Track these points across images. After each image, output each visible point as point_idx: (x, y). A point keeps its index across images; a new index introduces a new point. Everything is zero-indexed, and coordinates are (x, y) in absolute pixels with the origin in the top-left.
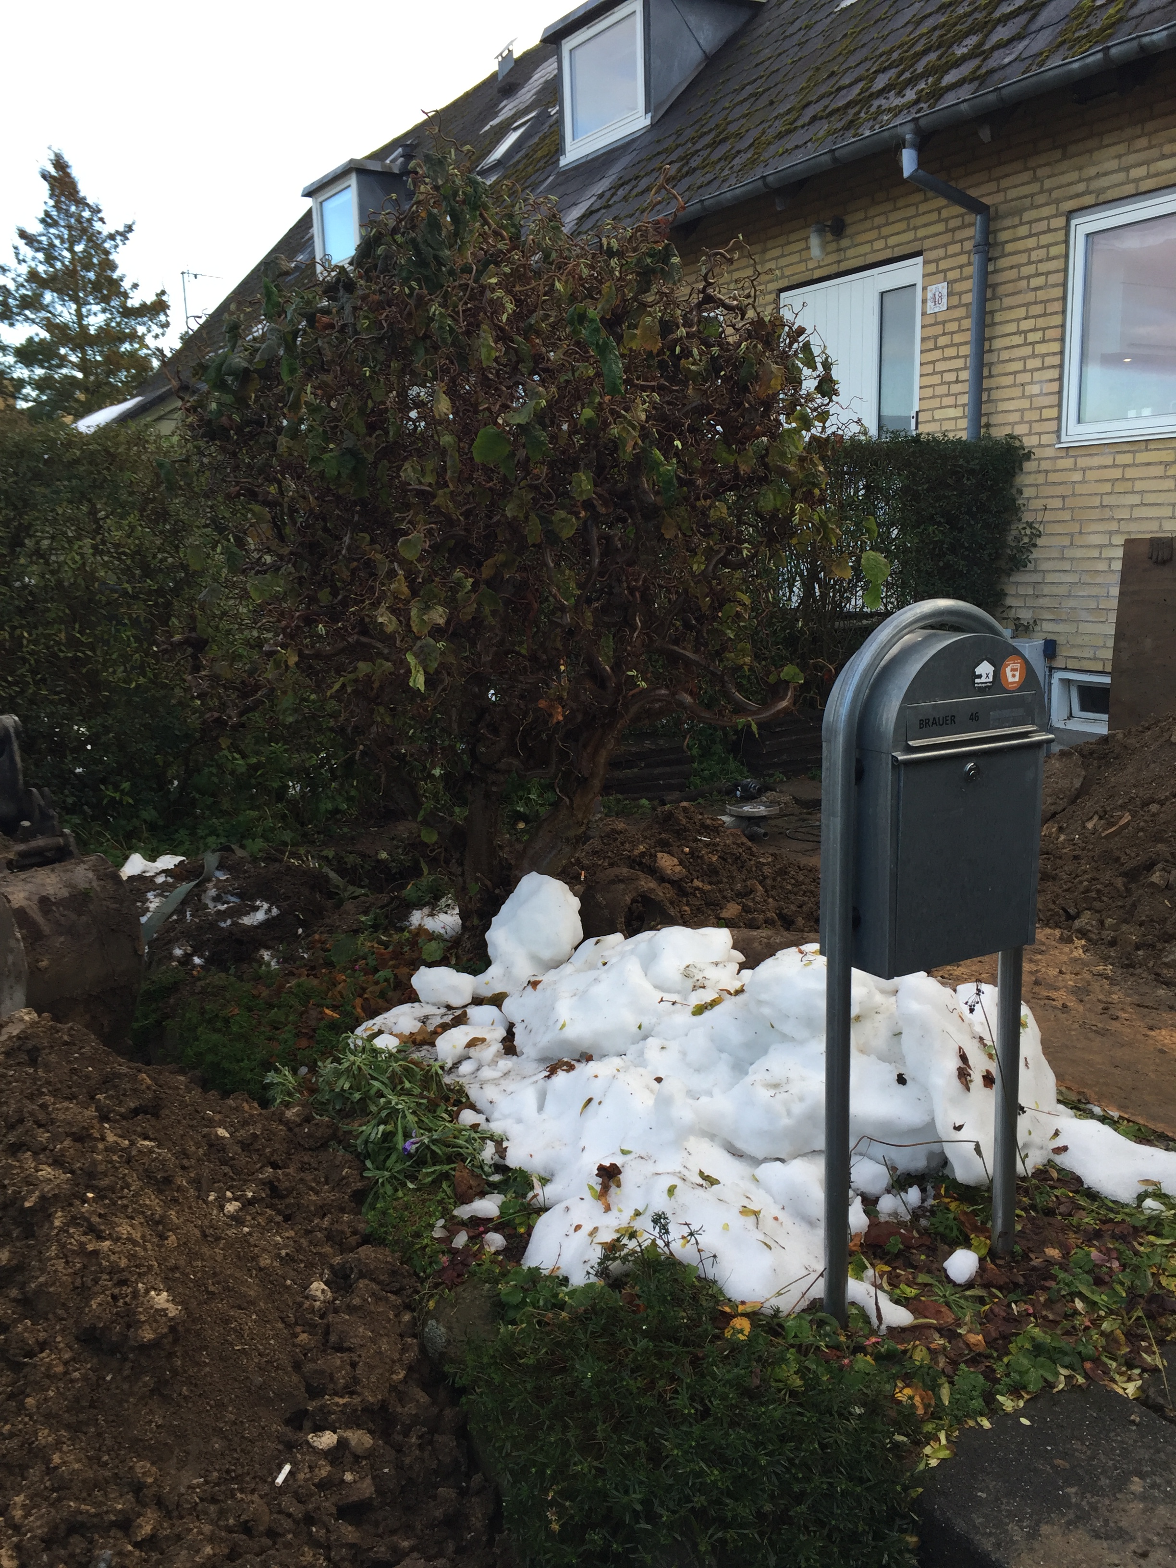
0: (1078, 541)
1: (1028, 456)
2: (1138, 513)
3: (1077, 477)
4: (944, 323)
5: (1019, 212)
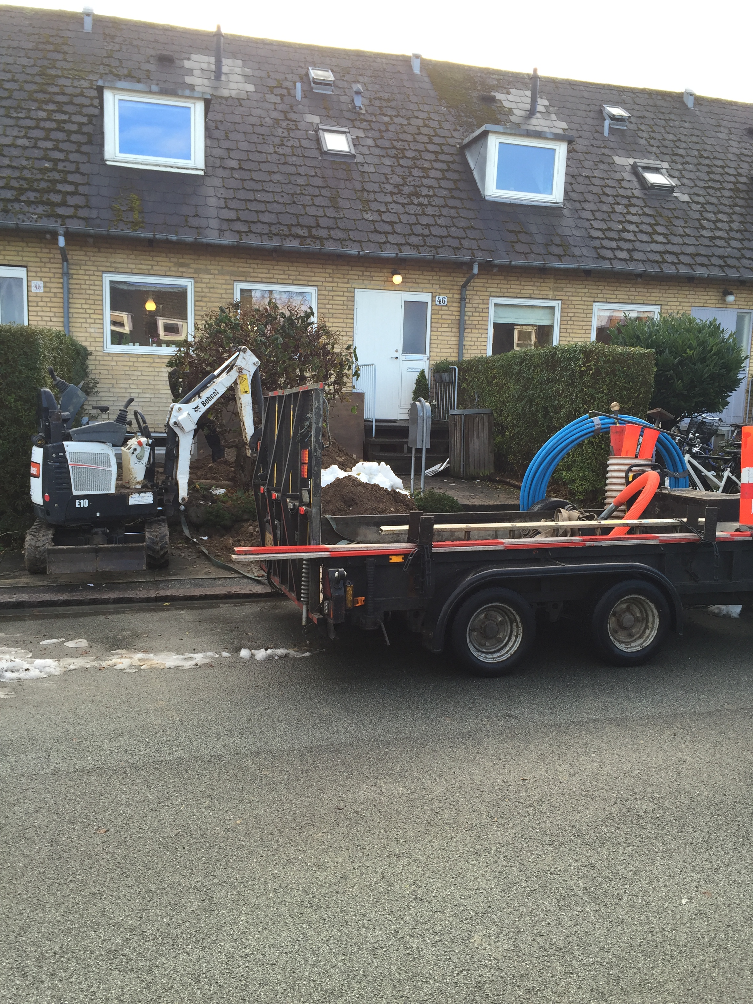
0: (115, 386)
1: (90, 354)
2: (140, 378)
3: (114, 363)
5: (80, 265)
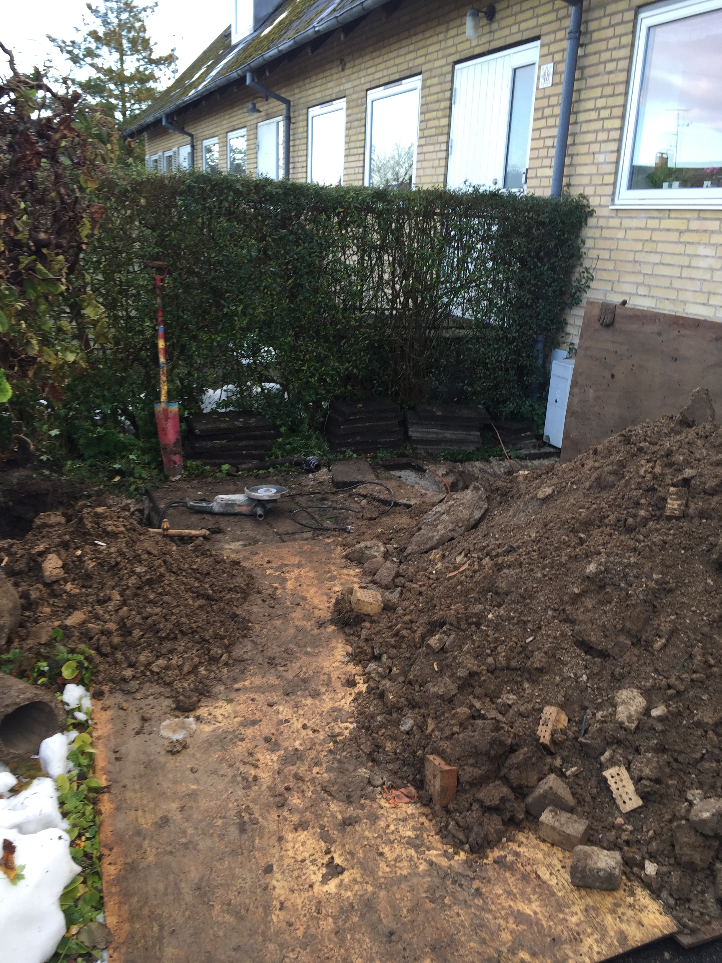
4: (549, 97)
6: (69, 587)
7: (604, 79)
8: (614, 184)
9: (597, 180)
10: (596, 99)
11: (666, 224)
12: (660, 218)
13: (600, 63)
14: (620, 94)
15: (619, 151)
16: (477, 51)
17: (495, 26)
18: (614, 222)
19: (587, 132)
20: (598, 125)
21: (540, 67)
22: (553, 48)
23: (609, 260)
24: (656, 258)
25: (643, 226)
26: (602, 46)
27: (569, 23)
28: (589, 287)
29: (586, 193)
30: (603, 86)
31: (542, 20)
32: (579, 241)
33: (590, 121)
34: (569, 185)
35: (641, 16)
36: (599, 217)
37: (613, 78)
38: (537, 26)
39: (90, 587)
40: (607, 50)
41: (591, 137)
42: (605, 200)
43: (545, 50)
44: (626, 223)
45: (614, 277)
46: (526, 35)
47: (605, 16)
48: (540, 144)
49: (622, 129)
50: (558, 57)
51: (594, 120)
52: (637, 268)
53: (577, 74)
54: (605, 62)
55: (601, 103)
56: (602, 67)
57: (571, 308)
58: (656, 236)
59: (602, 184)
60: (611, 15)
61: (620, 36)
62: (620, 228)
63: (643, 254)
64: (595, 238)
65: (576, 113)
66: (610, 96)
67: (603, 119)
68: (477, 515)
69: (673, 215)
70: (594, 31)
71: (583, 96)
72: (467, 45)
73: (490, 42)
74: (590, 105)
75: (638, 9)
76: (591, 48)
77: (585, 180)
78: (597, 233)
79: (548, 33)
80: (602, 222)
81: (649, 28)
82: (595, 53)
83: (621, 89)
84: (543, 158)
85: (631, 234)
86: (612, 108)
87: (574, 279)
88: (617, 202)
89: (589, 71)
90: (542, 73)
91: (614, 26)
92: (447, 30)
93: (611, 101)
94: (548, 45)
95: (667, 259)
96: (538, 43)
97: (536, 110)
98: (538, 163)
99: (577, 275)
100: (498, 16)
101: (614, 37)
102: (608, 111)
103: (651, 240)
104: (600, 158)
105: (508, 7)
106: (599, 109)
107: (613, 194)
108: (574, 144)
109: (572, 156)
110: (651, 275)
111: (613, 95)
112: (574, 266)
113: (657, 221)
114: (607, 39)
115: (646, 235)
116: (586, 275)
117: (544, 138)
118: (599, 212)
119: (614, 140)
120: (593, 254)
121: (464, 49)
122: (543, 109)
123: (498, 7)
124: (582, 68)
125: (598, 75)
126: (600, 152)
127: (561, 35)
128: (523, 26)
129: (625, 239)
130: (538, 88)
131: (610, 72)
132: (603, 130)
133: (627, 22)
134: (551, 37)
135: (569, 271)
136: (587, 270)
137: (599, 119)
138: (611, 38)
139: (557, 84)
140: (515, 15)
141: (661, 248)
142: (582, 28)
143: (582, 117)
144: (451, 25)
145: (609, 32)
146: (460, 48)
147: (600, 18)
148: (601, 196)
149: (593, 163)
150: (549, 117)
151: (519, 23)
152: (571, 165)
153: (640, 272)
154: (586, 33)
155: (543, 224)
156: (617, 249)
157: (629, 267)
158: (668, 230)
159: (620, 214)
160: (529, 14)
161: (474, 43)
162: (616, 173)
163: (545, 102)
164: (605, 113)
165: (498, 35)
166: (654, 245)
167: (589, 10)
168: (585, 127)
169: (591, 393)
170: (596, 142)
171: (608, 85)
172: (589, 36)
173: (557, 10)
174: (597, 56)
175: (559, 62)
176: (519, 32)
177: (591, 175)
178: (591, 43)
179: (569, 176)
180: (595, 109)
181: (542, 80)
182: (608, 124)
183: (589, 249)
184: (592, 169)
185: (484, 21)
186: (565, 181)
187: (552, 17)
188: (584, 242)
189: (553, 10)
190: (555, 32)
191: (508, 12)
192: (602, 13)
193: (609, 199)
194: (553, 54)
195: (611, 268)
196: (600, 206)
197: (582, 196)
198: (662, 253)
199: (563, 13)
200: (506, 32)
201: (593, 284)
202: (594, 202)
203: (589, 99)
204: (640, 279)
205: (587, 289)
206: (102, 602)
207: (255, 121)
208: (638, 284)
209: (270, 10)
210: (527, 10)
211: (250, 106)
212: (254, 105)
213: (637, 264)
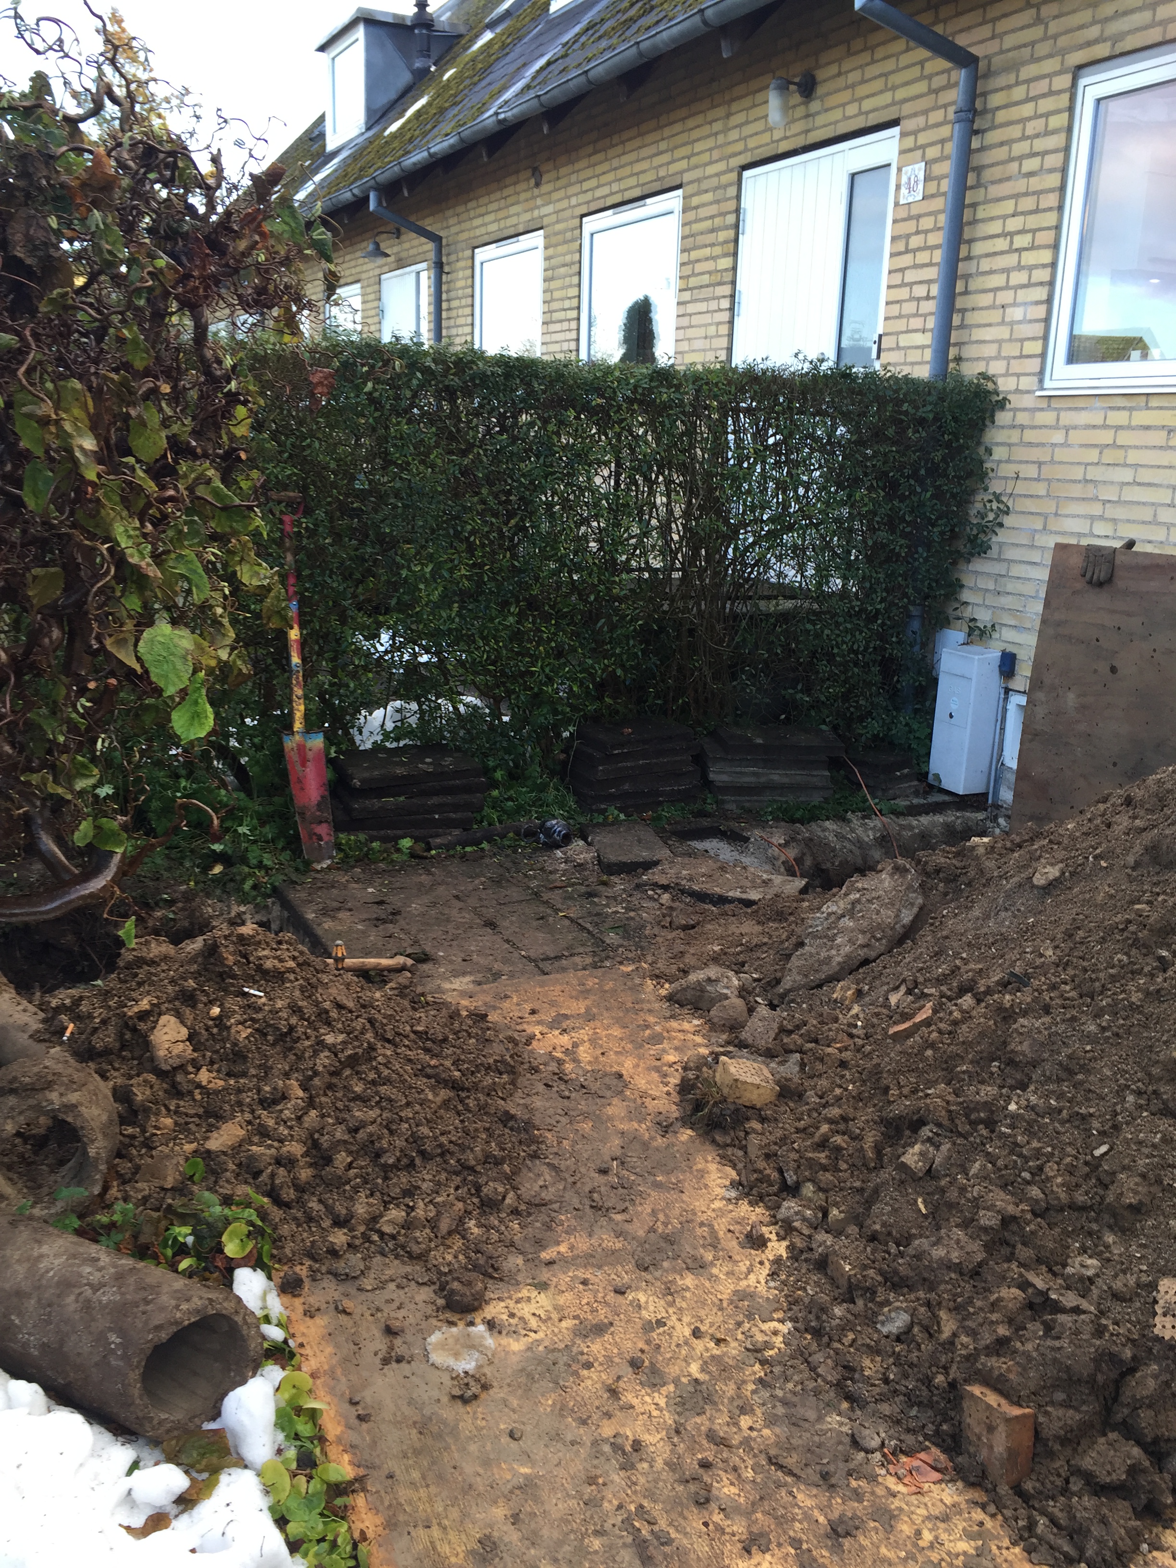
4: (918, 217)
6: (204, 1076)
7: (1020, 185)
8: (1043, 355)
9: (1012, 350)
10: (1005, 217)
11: (1142, 417)
12: (1131, 409)
13: (1011, 160)
14: (1050, 209)
15: (1049, 301)
16: (784, 147)
17: (815, 106)
18: (1048, 418)
19: (991, 272)
20: (1011, 260)
21: (899, 170)
22: (922, 139)
23: (1038, 480)
24: (1126, 475)
25: (1099, 421)
26: (1015, 132)
27: (955, 96)
28: (1001, 525)
29: (991, 372)
30: (1016, 196)
31: (900, 94)
32: (981, 450)
33: (995, 254)
34: (958, 359)
35: (1082, 82)
36: (1015, 410)
37: (1035, 183)
38: (894, 103)
39: (244, 1074)
40: (1024, 138)
41: (998, 280)
42: (1026, 383)
43: (909, 142)
44: (1067, 418)
45: (1049, 507)
46: (873, 120)
47: (1017, 83)
48: (904, 293)
49: (1054, 265)
50: (933, 152)
51: (1002, 253)
52: (1091, 491)
53: (971, 179)
54: (1021, 158)
55: (1013, 224)
56: (1015, 165)
57: (969, 561)
58: (1124, 438)
59: (1021, 357)
60: (1028, 81)
61: (1047, 115)
62: (1056, 427)
63: (1101, 469)
64: (1010, 445)
65: (970, 242)
66: (1031, 212)
67: (1019, 250)
68: (907, 917)
69: (1154, 403)
70: (998, 108)
71: (981, 214)
72: (766, 138)
73: (807, 131)
74: (995, 227)
75: (1079, 70)
76: (993, 137)
77: (990, 350)
78: (1014, 436)
79: (915, 115)
80: (1022, 418)
81: (1099, 101)
82: (1002, 144)
83: (1051, 200)
84: (909, 316)
85: (1075, 437)
86: (1034, 231)
87: (973, 512)
88: (1047, 384)
89: (987, 175)
90: (904, 179)
91: (1035, 99)
92: (728, 116)
93: (1033, 221)
94: (915, 133)
95: (1145, 476)
96: (896, 131)
97: (894, 239)
98: (901, 325)
99: (979, 506)
100: (820, 90)
101: (1037, 116)
102: (1029, 237)
103: (1114, 446)
104: (1017, 313)
105: (839, 74)
106: (1012, 234)
107: (1042, 372)
108: (966, 292)
109: (963, 311)
110: (1118, 502)
111: (1037, 211)
112: (973, 492)
113: (1126, 414)
114: (1023, 121)
115: (1106, 437)
116: (995, 505)
117: (911, 285)
118: (1016, 401)
119: (1041, 284)
120: (1007, 470)
121: (761, 144)
122: (908, 236)
123: (820, 75)
124: (979, 170)
125: (1008, 179)
126: (1015, 304)
127: (937, 116)
128: (867, 105)
129: (1065, 445)
130: (897, 204)
131: (1031, 174)
132: (1020, 267)
133: (1059, 92)
134: (921, 121)
135: (964, 499)
136: (997, 497)
137: (1011, 251)
138: (1029, 119)
139: (933, 196)
140: (853, 86)
141: (1133, 457)
142: (978, 105)
143: (979, 248)
144: (735, 107)
145: (1027, 110)
146: (752, 143)
147: (1009, 87)
148: (1018, 375)
149: (1003, 323)
150: (919, 249)
151: (861, 100)
152: (962, 326)
153: (1096, 499)
154: (985, 111)
155: (922, 422)
156: (1052, 462)
157: (1076, 491)
158: (1147, 428)
159: (1055, 404)
160: (878, 84)
161: (777, 135)
162: (1045, 338)
163: (911, 226)
164: (1021, 241)
165: (820, 120)
166: (1121, 452)
167: (988, 75)
168: (985, 265)
169: (1071, 699)
170: (1007, 287)
171: (1026, 194)
172: (989, 116)
173: (930, 77)
174: (1006, 148)
175: (935, 160)
176: (860, 113)
177: (1000, 342)
178: (993, 127)
179: (958, 344)
180: (1004, 235)
181: (904, 191)
182: (1029, 258)
183: (999, 462)
184: (1003, 333)
185: (797, 98)
186: (953, 352)
187: (921, 87)
188: (989, 451)
189: (922, 78)
190: (926, 112)
191: (841, 82)
192: (1011, 78)
193: (1035, 379)
194: (923, 147)
195: (1043, 492)
196: (1017, 391)
197: (984, 376)
198: (1137, 466)
199: (939, 81)
200: (837, 114)
201: (1008, 521)
202: (1005, 385)
203: (992, 219)
204: (1096, 509)
205: (997, 530)
206: (267, 1103)
207: (377, 272)
208: (1093, 518)
209: (393, 95)
210: (875, 78)
211: (371, 247)
212: (377, 245)
213: (1091, 486)
